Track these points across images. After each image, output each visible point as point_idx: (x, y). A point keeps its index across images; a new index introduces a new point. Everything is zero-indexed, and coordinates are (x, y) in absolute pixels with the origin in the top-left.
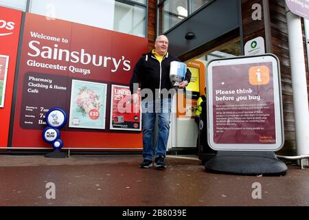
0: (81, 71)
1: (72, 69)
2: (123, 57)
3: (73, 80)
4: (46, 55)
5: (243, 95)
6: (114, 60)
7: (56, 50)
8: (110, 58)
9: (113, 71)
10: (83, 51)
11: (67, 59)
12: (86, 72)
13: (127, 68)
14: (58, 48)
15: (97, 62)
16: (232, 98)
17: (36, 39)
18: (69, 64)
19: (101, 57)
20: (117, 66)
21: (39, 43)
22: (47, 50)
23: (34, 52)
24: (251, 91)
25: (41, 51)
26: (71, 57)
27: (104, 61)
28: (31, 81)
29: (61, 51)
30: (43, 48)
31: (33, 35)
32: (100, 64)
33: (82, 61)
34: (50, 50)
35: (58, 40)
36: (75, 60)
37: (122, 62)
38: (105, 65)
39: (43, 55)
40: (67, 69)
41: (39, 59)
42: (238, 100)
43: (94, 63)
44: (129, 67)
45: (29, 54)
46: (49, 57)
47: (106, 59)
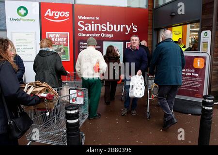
0: (108, 35)
1: (103, 35)
2: (133, 24)
3: (104, 42)
4: (88, 28)
5: (190, 72)
6: (127, 26)
7: (93, 25)
8: (124, 26)
9: (126, 33)
10: (108, 23)
11: (100, 30)
12: (111, 36)
13: (135, 30)
14: (94, 24)
15: (117, 29)
16: (184, 73)
17: (82, 20)
18: (101, 32)
19: (119, 26)
20: (129, 30)
21: (83, 22)
22: (88, 25)
23: (81, 28)
24: (193, 71)
25: (85, 26)
26: (102, 28)
27: (121, 28)
28: (82, 45)
29: (96, 25)
30: (86, 25)
31: (80, 17)
32: (119, 30)
33: (108, 30)
34: (90, 25)
35: (93, 18)
36: (104, 29)
37: (132, 27)
38: (122, 30)
39: (86, 29)
40: (100, 35)
41: (84, 32)
42: (186, 74)
43: (115, 30)
44: (136, 29)
45: (79, 29)
46: (90, 30)
47: (122, 26)
